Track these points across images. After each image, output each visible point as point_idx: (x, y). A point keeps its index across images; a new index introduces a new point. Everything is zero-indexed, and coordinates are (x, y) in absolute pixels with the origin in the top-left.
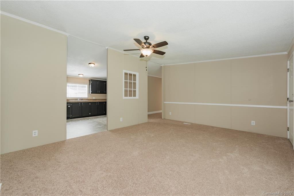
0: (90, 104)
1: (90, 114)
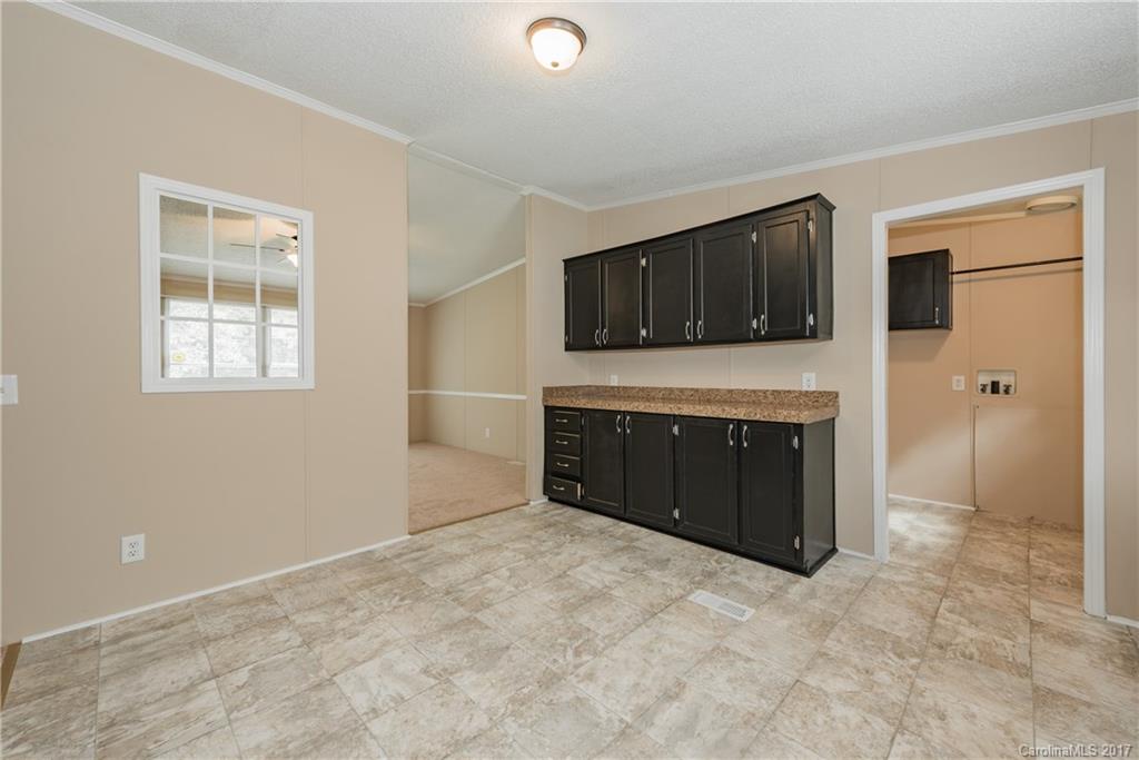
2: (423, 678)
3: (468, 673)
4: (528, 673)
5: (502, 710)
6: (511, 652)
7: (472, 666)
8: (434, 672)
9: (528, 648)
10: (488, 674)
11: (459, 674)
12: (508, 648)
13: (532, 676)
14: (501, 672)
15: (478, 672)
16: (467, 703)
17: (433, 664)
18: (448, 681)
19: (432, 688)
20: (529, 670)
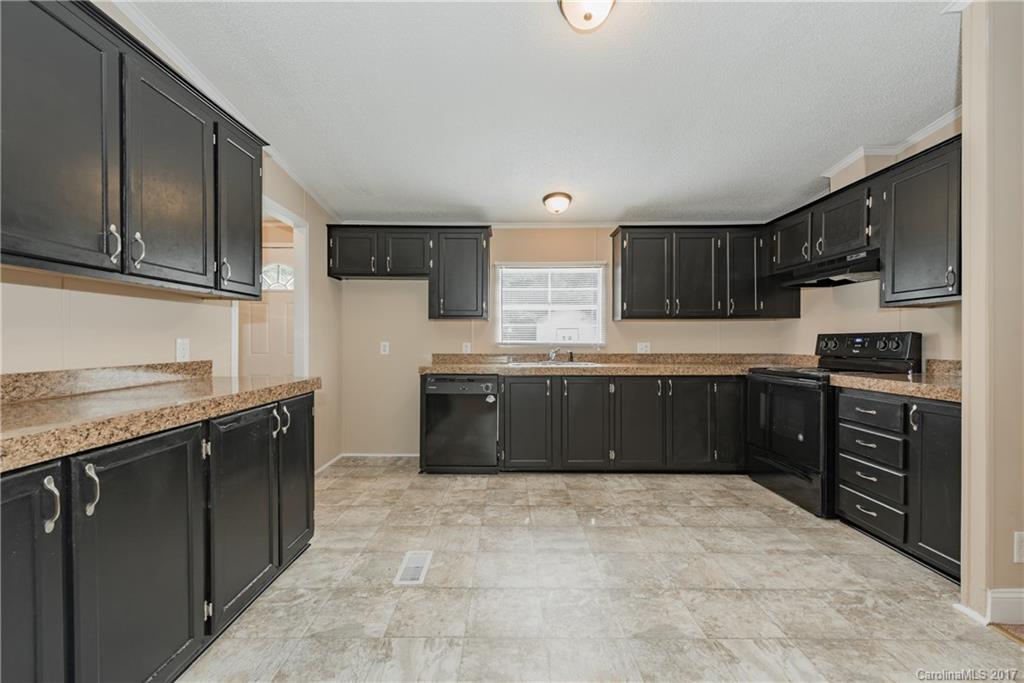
0: (612, 388)
1: (612, 455)
2: (735, 653)
3: (686, 633)
4: (632, 605)
5: (668, 593)
6: (635, 631)
7: (682, 638)
8: (723, 652)
9: (616, 624)
10: (668, 622)
11: (696, 636)
12: (635, 636)
13: (630, 602)
14: (654, 618)
15: (677, 628)
16: (694, 611)
17: (724, 662)
18: (708, 636)
19: (726, 638)
20: (629, 607)
